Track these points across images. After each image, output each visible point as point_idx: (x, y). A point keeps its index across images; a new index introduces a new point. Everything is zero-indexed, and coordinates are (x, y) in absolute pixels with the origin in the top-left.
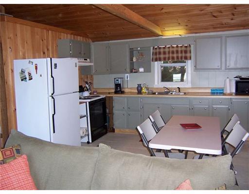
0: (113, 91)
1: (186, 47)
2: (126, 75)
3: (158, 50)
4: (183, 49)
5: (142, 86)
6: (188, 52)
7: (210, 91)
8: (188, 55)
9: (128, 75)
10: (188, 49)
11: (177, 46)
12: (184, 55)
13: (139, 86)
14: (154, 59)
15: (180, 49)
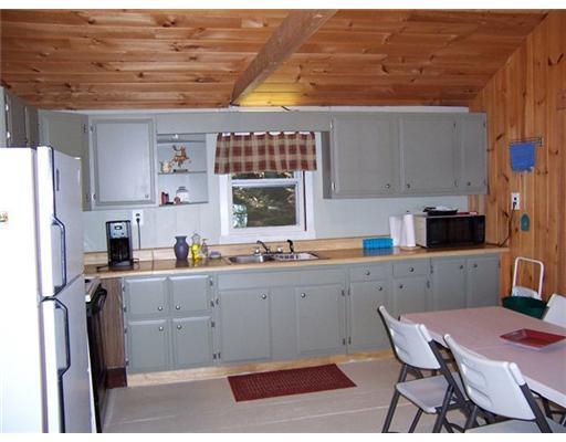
0: (104, 260)
1: (304, 137)
2: (134, 212)
3: (232, 143)
4: (298, 142)
5: (189, 241)
6: (309, 150)
7: (361, 245)
8: (309, 157)
9: (140, 212)
10: (309, 143)
11: (282, 136)
12: (299, 157)
13: (181, 241)
14: (222, 167)
15: (287, 142)
